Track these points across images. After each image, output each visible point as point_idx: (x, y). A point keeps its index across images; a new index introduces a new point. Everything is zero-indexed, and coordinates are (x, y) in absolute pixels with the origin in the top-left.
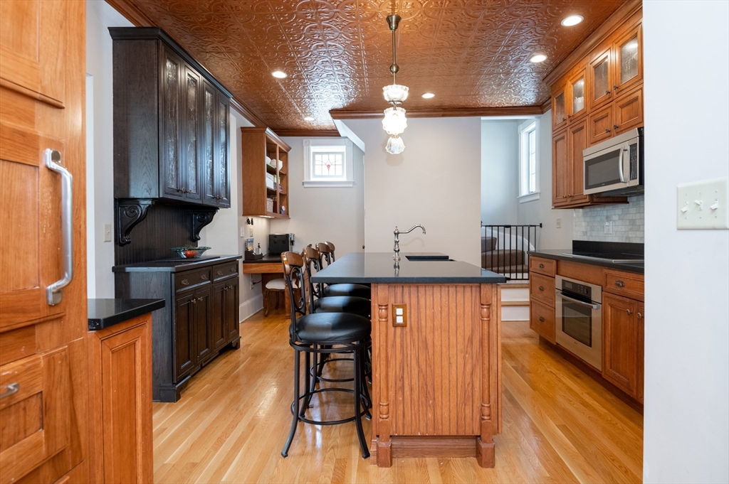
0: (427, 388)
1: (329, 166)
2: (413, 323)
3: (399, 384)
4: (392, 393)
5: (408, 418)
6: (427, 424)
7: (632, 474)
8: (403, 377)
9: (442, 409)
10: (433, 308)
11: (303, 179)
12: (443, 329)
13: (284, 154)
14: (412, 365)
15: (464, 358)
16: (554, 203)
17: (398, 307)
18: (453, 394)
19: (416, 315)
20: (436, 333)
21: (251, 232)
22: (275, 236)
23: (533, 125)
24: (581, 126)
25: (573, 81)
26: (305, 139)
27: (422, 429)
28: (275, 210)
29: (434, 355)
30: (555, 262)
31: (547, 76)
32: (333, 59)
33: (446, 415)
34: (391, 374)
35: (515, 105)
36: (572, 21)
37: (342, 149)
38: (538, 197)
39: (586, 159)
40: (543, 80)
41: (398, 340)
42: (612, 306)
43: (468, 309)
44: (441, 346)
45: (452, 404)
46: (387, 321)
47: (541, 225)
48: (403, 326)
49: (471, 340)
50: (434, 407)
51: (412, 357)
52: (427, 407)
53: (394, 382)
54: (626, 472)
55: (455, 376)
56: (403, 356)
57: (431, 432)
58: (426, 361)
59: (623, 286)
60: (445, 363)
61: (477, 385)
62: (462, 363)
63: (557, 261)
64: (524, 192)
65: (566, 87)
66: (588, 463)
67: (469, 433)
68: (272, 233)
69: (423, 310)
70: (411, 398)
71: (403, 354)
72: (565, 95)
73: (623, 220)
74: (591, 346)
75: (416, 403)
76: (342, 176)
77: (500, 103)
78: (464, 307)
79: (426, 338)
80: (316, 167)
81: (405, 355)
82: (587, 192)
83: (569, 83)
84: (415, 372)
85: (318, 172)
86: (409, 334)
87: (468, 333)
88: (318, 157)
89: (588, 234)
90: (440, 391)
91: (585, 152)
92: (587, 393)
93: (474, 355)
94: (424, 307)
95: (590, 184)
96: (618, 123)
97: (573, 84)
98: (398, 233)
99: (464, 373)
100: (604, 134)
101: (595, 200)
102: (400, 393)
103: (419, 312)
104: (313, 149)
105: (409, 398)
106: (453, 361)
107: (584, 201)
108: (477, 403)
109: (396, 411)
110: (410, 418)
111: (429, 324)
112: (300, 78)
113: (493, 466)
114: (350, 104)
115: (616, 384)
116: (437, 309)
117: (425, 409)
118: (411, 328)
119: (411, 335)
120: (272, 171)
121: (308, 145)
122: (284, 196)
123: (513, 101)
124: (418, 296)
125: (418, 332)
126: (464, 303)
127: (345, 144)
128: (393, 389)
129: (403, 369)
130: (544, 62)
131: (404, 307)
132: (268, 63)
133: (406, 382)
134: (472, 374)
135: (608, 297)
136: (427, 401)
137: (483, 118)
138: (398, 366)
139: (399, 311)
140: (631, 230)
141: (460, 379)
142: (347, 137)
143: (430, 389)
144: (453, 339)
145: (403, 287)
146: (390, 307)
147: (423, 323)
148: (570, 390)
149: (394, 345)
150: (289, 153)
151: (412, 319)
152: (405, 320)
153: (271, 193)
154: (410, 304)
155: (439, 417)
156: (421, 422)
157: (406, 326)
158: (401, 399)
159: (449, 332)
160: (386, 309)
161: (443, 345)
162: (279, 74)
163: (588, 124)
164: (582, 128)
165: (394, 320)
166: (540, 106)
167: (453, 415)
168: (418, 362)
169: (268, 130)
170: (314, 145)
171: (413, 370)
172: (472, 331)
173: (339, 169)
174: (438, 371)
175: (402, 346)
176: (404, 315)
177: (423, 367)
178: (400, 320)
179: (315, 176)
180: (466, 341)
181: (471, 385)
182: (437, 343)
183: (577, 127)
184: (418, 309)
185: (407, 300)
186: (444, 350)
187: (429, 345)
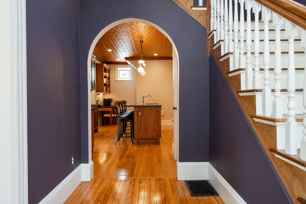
0: (146, 129)
1: (124, 75)
3: (140, 128)
4: (138, 130)
5: (142, 135)
6: (146, 136)
11: (115, 79)
12: (149, 116)
13: (109, 71)
18: (151, 130)
19: (143, 114)
21: (98, 98)
22: (106, 99)
26: (116, 65)
28: (106, 90)
29: (147, 122)
33: (150, 134)
34: (138, 126)
37: (129, 69)
43: (154, 112)
45: (151, 132)
46: (137, 115)
48: (140, 116)
49: (155, 119)
50: (147, 133)
55: (151, 126)
56: (141, 122)
57: (146, 138)
60: (150, 124)
62: (153, 123)
67: (154, 138)
68: (104, 98)
69: (145, 113)
75: (143, 132)
76: (129, 78)
80: (120, 75)
84: (143, 126)
85: (121, 77)
87: (154, 117)
88: (120, 71)
90: (148, 130)
98: (144, 97)
99: (153, 126)
104: (119, 69)
106: (151, 123)
108: (156, 132)
109: (139, 134)
111: (146, 116)
112: (116, 51)
113: (159, 145)
114: (131, 56)
116: (148, 112)
117: (145, 133)
118: (142, 116)
119: (142, 118)
120: (105, 77)
121: (117, 68)
122: (109, 85)
124: (144, 110)
125: (144, 117)
127: (130, 67)
129: (141, 125)
132: (107, 48)
138: (139, 124)
139: (140, 113)
142: (130, 65)
144: (151, 118)
145: (141, 108)
149: (139, 120)
150: (111, 70)
153: (105, 85)
155: (148, 135)
158: (140, 131)
160: (137, 112)
162: (109, 50)
165: (139, 115)
168: (144, 123)
169: (104, 64)
170: (119, 67)
173: (128, 76)
174: (148, 125)
177: (145, 125)
178: (140, 115)
179: (119, 78)
182: (148, 119)
184: (144, 112)
185: (141, 110)
186: (149, 121)
187: (146, 120)
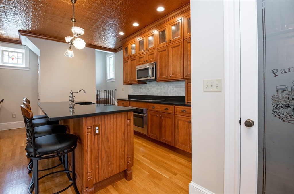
0: (108, 158)
1: (13, 59)
2: (102, 132)
3: (97, 160)
4: (93, 165)
5: (100, 174)
6: (108, 173)
7: (167, 163)
8: (98, 157)
9: (114, 164)
10: (111, 124)
12: (114, 132)
14: (102, 150)
15: (122, 141)
16: (124, 83)
17: (97, 126)
18: (118, 157)
19: (104, 129)
20: (112, 134)
23: (113, 55)
24: (134, 59)
25: (131, 44)
27: (106, 176)
29: (111, 143)
30: (128, 102)
31: (122, 40)
32: (11, 7)
33: (115, 166)
34: (93, 157)
35: (108, 47)
36: (136, 25)
38: (115, 80)
39: (137, 69)
40: (120, 41)
41: (96, 141)
42: (151, 115)
44: (114, 139)
45: (117, 161)
46: (91, 134)
47: (116, 90)
48: (98, 134)
49: (124, 134)
50: (111, 165)
51: (102, 147)
52: (108, 166)
53: (94, 160)
54: (166, 163)
55: (119, 150)
56: (98, 147)
57: (110, 175)
58: (108, 147)
59: (155, 108)
60: (115, 146)
61: (126, 150)
62: (121, 143)
63: (129, 102)
64: (108, 78)
65: (128, 45)
66: (156, 165)
67: (123, 170)
69: (107, 126)
70: (102, 164)
71: (98, 146)
72: (128, 48)
73: (145, 88)
74: (143, 127)
75: (104, 166)
76: (22, 64)
77: (103, 46)
78: (122, 122)
79: (108, 137)
80: (4, 58)
81: (99, 147)
82: (137, 80)
83: (130, 44)
84: (103, 153)
86: (101, 137)
87: (123, 131)
88: (5, 53)
89: (134, 93)
90: (113, 158)
91: (137, 67)
92: (143, 143)
93: (125, 139)
94: (107, 124)
95: (138, 77)
96: (148, 60)
97: (131, 45)
98: (73, 93)
99: (122, 147)
100: (143, 62)
101: (139, 82)
102: (97, 164)
103: (105, 127)
104: (2, 48)
105: (101, 165)
106: (118, 144)
107: (136, 82)
108: (126, 157)
109: (95, 172)
110: (101, 173)
111: (109, 131)
113: (132, 179)
114: (34, 30)
115: (152, 138)
117: (107, 167)
118: (102, 134)
119: (102, 137)
123: (108, 46)
124: (105, 120)
125: (105, 135)
126: (122, 120)
127: (25, 49)
128: (94, 163)
129: (98, 153)
130: (123, 35)
131: (98, 125)
133: (100, 158)
134: (124, 147)
135: (149, 112)
136: (108, 163)
137: (96, 50)
138: (96, 152)
139: (97, 128)
140: (148, 91)
141: (120, 150)
142: (26, 46)
143: (109, 158)
144: (118, 135)
145: (98, 117)
146: (93, 127)
147: (107, 131)
148: (138, 143)
149: (94, 144)
151: (102, 130)
152: (99, 131)
154: (101, 124)
155: (113, 168)
156: (106, 173)
157: (100, 134)
158: (97, 166)
159: (116, 133)
160: (91, 128)
161: (114, 138)
163: (137, 58)
164: (135, 59)
165: (95, 132)
166: (116, 50)
167: (118, 165)
168: (105, 148)
170: (3, 46)
171: (102, 152)
172: (125, 130)
173: (20, 61)
174: (112, 150)
175: (98, 143)
176: (99, 130)
177: (107, 150)
178: (97, 132)
180: (123, 134)
181: (124, 152)
182: (112, 138)
183: (133, 59)
184: (105, 125)
185: (100, 123)
186: (115, 140)
187: (109, 139)
